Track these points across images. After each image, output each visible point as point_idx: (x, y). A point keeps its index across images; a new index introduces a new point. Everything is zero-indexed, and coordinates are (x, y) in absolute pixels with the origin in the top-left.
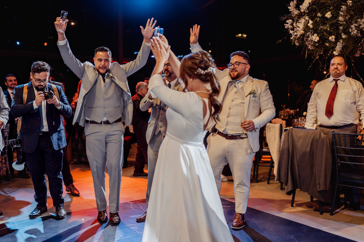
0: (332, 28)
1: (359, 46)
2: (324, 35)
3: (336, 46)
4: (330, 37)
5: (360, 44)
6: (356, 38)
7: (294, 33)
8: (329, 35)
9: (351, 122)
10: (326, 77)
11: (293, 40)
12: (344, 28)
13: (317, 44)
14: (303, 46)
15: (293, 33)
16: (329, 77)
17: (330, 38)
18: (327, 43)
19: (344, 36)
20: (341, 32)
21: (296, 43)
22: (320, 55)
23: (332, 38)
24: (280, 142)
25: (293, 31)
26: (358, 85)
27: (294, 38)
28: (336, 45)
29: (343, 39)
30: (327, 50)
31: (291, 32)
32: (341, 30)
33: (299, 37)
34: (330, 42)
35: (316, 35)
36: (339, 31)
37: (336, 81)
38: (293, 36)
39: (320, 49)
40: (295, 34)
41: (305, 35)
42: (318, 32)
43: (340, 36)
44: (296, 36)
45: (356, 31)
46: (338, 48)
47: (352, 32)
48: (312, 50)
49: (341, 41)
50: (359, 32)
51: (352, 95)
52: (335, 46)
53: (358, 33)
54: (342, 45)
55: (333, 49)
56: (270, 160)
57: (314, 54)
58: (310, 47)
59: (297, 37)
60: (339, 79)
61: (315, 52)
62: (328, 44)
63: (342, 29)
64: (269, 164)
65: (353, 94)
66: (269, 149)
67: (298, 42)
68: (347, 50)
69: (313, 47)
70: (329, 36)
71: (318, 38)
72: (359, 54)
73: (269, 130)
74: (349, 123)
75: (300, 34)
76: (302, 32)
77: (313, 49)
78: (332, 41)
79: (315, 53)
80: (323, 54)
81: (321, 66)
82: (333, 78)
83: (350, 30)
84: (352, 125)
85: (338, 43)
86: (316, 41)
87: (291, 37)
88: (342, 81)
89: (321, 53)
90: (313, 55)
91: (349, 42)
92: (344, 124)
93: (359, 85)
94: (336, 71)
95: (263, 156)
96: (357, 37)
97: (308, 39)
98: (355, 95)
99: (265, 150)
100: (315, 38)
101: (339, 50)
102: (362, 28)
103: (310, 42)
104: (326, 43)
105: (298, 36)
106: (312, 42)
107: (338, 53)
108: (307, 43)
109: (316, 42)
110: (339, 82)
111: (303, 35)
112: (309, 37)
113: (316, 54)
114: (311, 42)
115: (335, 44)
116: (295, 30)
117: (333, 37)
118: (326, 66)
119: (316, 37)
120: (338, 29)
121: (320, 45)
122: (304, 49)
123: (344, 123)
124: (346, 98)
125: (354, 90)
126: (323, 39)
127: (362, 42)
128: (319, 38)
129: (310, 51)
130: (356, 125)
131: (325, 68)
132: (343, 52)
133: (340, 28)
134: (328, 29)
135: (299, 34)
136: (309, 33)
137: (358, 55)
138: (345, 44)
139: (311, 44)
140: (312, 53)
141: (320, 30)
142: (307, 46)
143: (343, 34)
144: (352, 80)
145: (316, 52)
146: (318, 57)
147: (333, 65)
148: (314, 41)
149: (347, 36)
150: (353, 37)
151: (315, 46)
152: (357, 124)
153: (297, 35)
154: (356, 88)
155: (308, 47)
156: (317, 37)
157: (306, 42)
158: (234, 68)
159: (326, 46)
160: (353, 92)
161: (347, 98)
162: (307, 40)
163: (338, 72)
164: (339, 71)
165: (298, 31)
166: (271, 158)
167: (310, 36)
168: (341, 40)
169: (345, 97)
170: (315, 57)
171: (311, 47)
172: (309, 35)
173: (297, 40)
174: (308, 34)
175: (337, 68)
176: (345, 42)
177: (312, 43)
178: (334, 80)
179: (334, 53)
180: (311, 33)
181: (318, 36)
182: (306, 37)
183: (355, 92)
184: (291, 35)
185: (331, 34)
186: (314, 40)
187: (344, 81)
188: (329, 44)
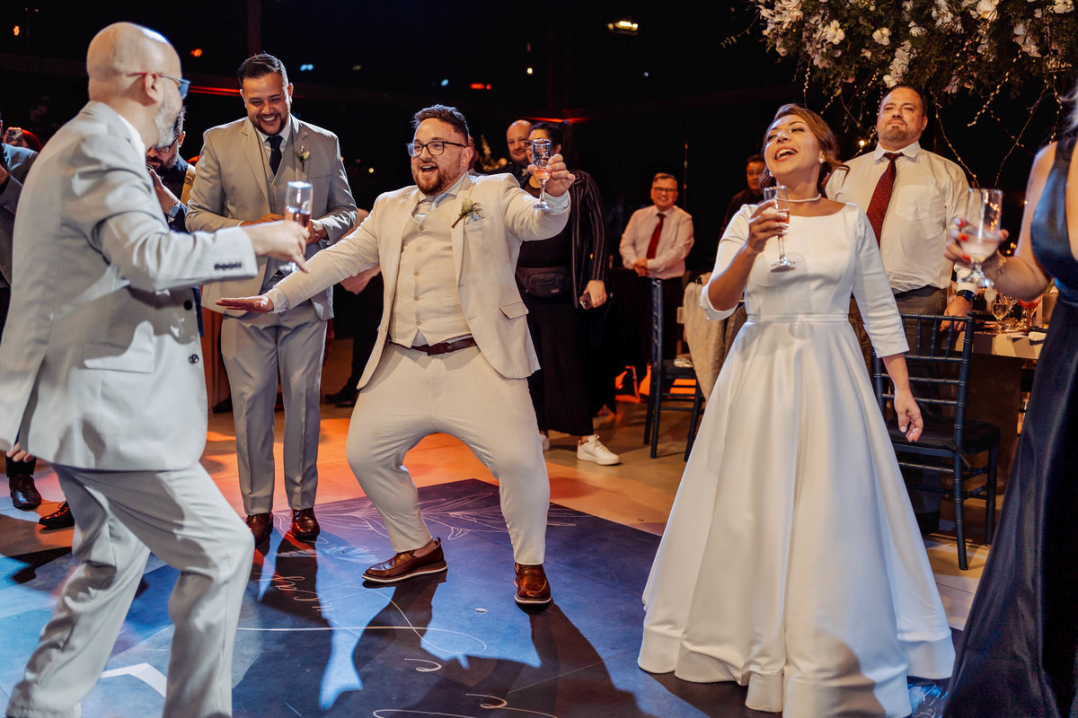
0: (882, 3)
1: (956, 61)
2: (858, 25)
3: (892, 60)
4: (875, 30)
5: (958, 55)
6: (949, 37)
7: (774, 16)
8: (872, 24)
9: (926, 280)
10: (861, 151)
11: (771, 36)
12: (918, 5)
13: (840, 53)
14: (798, 58)
15: (770, 17)
16: (870, 148)
17: (877, 35)
18: (867, 48)
19: (915, 31)
20: (907, 17)
21: (780, 46)
22: (845, 86)
23: (883, 36)
24: (724, 340)
25: (770, 11)
26: (954, 175)
27: (772, 30)
28: (893, 57)
29: (914, 40)
30: (865, 71)
31: (765, 13)
32: (907, 12)
33: (786, 29)
34: (876, 47)
35: (835, 23)
36: (901, 15)
37: (892, 158)
38: (771, 27)
39: (847, 67)
40: (777, 19)
41: (806, 25)
42: (842, 15)
43: (904, 31)
44: (779, 26)
45: (950, 15)
46: (897, 66)
47: (938, 18)
48: (825, 69)
49: (907, 44)
50: (959, 18)
51: (935, 200)
52: (890, 58)
53: (956, 23)
54: (909, 55)
55: (884, 69)
56: (693, 391)
57: (828, 80)
58: (817, 61)
59: (781, 28)
60: (901, 155)
61: (831, 77)
62: (868, 54)
63: (912, 10)
64: (691, 405)
65: (938, 197)
66: (691, 361)
67: (785, 45)
68: (924, 73)
69: (826, 61)
70: (873, 28)
71: (841, 35)
72: (956, 87)
73: (691, 303)
74: (924, 285)
75: (790, 20)
76: (798, 13)
77: (827, 66)
78: (882, 45)
79: (833, 79)
80: (853, 84)
81: (849, 117)
82: (884, 151)
83: (934, 14)
84: (930, 289)
85: (899, 52)
86: (836, 41)
87: (765, 28)
88: (910, 158)
89: (850, 81)
90: (825, 85)
91: (930, 47)
92: (910, 288)
93: (957, 172)
94: (895, 125)
95: (678, 382)
96: (953, 34)
97: (814, 36)
98: (945, 201)
99: (680, 363)
100: (834, 33)
101: (899, 71)
102: (966, 8)
103: (819, 46)
104: (863, 50)
105: (784, 27)
106: (824, 44)
107: (897, 79)
108: (809, 49)
109: (835, 47)
110: (900, 163)
111: (799, 25)
112: (815, 31)
113: (834, 83)
114: (822, 47)
115: (891, 52)
116: (776, 8)
117: (886, 31)
118: (861, 118)
119: (836, 29)
120: (900, 9)
121: (846, 57)
122: (800, 66)
123: (909, 285)
124: (917, 209)
125: (942, 187)
126: (856, 39)
127: (964, 49)
128: (846, 33)
129: (818, 74)
130: (944, 291)
131: (859, 125)
132: (912, 78)
133: (906, 7)
134: (872, 8)
135: (788, 20)
136: (816, 18)
137: (952, 89)
138: (918, 53)
139: (820, 51)
140: (824, 79)
141: (849, 11)
142: (809, 56)
143: (912, 24)
144: (938, 159)
145: (836, 76)
146: (839, 91)
147: (888, 109)
148: (831, 43)
149: (923, 29)
150: (940, 34)
151: (833, 58)
152: (945, 289)
153: (780, 23)
154: (948, 179)
155: (812, 60)
156: (840, 30)
157: (808, 44)
158: (429, 156)
159: (865, 57)
160: (938, 193)
161: (919, 209)
162: (810, 39)
163: (903, 128)
164: (907, 125)
165: (785, 9)
166: (697, 387)
167: (820, 26)
168: (907, 42)
169: (914, 208)
170: (831, 92)
171: (821, 61)
172: (816, 25)
173: (781, 37)
174: (812, 21)
175: (899, 117)
176: (917, 48)
177: (825, 50)
178: (885, 155)
179: (886, 78)
180: (823, 18)
181: (841, 27)
182: (807, 30)
183: (943, 192)
184: (765, 21)
185: (878, 24)
186: (829, 40)
187: (914, 160)
188: (873, 54)
